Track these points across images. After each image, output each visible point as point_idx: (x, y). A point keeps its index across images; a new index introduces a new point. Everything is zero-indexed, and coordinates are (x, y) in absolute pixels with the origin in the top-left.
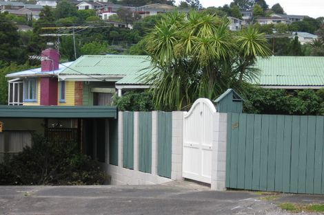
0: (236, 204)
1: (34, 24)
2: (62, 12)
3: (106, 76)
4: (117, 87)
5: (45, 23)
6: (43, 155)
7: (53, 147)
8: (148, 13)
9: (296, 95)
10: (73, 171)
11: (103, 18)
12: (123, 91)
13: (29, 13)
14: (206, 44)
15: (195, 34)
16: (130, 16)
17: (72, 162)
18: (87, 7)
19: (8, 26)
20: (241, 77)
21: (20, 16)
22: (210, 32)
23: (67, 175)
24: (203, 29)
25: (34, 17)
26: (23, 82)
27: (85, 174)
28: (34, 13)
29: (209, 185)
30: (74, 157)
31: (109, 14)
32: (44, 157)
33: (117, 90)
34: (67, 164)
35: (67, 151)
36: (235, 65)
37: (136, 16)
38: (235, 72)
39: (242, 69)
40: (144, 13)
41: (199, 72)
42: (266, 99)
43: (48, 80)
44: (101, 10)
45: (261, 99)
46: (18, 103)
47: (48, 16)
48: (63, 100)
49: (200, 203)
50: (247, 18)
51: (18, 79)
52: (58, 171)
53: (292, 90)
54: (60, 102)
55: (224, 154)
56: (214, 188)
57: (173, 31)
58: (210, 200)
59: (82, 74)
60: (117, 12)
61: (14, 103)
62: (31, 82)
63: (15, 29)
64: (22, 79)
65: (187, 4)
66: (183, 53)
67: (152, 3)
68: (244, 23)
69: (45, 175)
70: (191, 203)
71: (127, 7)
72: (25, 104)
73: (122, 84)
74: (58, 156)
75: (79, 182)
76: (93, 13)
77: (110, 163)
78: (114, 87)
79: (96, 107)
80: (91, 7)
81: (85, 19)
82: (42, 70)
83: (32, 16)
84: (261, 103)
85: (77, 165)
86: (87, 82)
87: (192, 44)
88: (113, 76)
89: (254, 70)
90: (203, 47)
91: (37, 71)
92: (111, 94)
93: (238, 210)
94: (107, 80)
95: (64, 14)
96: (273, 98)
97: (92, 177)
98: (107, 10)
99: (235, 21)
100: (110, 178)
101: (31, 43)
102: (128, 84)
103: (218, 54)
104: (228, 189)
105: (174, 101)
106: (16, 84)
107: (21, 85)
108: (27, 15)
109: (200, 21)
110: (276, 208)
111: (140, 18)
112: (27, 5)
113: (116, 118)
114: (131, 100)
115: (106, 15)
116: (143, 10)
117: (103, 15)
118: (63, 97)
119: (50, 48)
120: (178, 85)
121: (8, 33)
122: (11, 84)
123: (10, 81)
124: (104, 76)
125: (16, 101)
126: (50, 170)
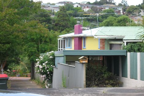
1: (55, 14)
2: (67, 9)
3: (117, 36)
4: (124, 41)
5: (62, 13)
6: (92, 73)
7: (96, 69)
8: (105, 8)
10: (106, 80)
11: (85, 11)
12: (127, 43)
13: (53, 9)
16: (97, 10)
17: (105, 76)
18: (77, 6)
19: (46, 15)
21: (49, 10)
23: (103, 82)
25: (55, 11)
26: (65, 39)
27: (111, 82)
28: (55, 9)
30: (106, 74)
31: (87, 9)
32: (92, 74)
33: (124, 42)
34: (103, 77)
35: (103, 71)
37: (100, 10)
40: (103, 8)
43: (78, 38)
44: (84, 7)
46: (63, 49)
47: (64, 10)
48: (85, 47)
51: (63, 38)
52: (99, 80)
54: (83, 48)
59: (107, 35)
60: (91, 8)
61: (61, 49)
62: (69, 39)
63: (49, 16)
64: (65, 38)
65: (121, 4)
67: (106, 4)
69: (93, 82)
71: (95, 6)
72: (66, 49)
73: (126, 40)
74: (99, 73)
75: (109, 85)
76: (80, 8)
77: (122, 77)
78: (123, 41)
79: (111, 50)
80: (79, 6)
81: (77, 11)
82: (75, 34)
83: (54, 10)
85: (107, 77)
86: (107, 39)
88: (119, 36)
91: (72, 34)
92: (121, 45)
94: (116, 38)
95: (68, 9)
97: (115, 83)
98: (86, 7)
100: (123, 83)
101: (56, 22)
102: (129, 40)
106: (62, 41)
107: (64, 41)
108: (52, 10)
111: (102, 10)
112: (52, 5)
113: (126, 55)
114: (131, 47)
115: (86, 10)
116: (102, 7)
117: (85, 9)
118: (85, 46)
119: (78, 24)
121: (46, 18)
122: (59, 40)
123: (59, 39)
124: (115, 36)
125: (62, 48)
126: (95, 80)
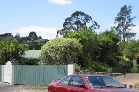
0: (14, 88)
9: (36, 60)
14: (12, 48)
15: (9, 45)
20: (21, 55)
22: (13, 44)
24: (11, 44)
29: (10, 83)
36: (19, 53)
38: (20, 54)
39: (21, 53)
41: (10, 55)
42: (28, 61)
45: (27, 61)
49: (6, 88)
50: (32, 40)
53: (35, 59)
55: (13, 75)
56: (11, 84)
57: (3, 44)
58: (9, 87)
66: (6, 50)
68: (31, 41)
70: (4, 88)
84: (27, 62)
87: (8, 48)
89: (25, 54)
90: (11, 48)
93: (15, 89)
96: (30, 61)
99: (29, 41)
103: (15, 50)
104: (15, 84)
105: (4, 62)
109: (10, 41)
110: (25, 89)
120: (5, 58)
